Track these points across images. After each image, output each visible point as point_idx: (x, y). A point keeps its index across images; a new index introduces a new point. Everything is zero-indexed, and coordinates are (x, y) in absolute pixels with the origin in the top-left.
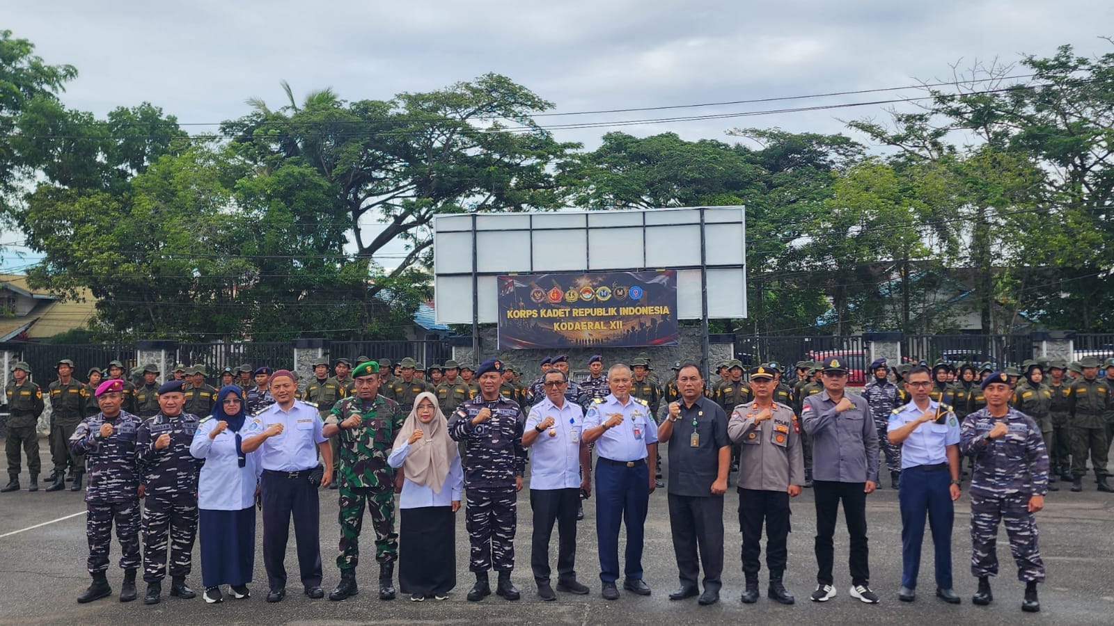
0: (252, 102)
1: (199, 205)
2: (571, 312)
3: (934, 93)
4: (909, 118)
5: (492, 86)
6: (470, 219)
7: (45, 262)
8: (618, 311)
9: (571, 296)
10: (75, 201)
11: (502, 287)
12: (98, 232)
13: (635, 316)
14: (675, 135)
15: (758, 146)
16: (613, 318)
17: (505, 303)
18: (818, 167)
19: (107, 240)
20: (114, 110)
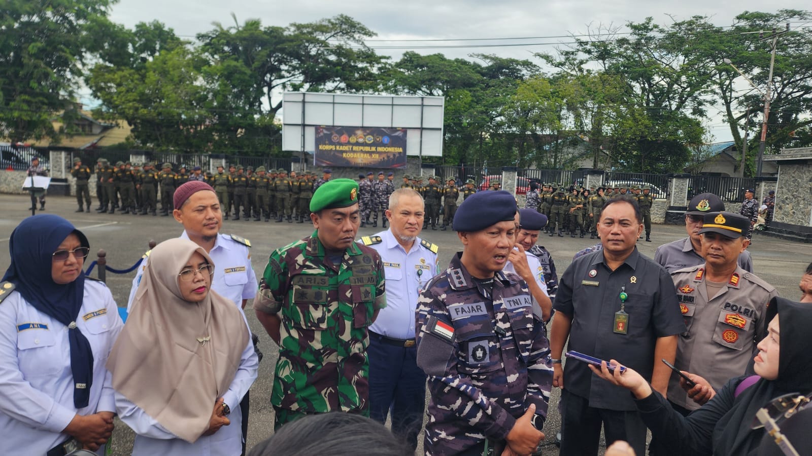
0: (214, 23)
1: (181, 80)
2: (352, 148)
3: (577, 40)
4: (567, 53)
5: (342, 22)
6: (302, 96)
7: (101, 105)
8: (376, 149)
9: (353, 140)
10: (115, 73)
11: (317, 132)
12: (128, 91)
13: (385, 152)
14: (442, 55)
15: (485, 64)
16: (373, 152)
17: (318, 141)
18: (517, 77)
19: (131, 96)
20: (138, 23)
